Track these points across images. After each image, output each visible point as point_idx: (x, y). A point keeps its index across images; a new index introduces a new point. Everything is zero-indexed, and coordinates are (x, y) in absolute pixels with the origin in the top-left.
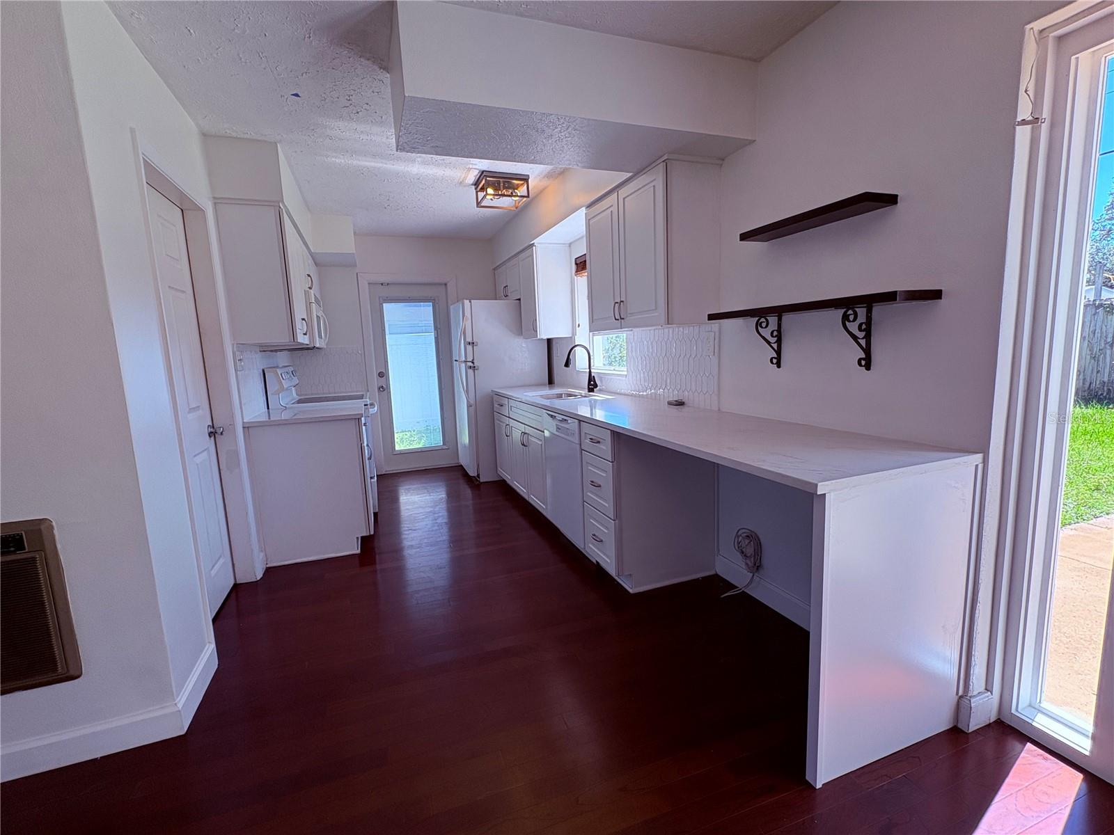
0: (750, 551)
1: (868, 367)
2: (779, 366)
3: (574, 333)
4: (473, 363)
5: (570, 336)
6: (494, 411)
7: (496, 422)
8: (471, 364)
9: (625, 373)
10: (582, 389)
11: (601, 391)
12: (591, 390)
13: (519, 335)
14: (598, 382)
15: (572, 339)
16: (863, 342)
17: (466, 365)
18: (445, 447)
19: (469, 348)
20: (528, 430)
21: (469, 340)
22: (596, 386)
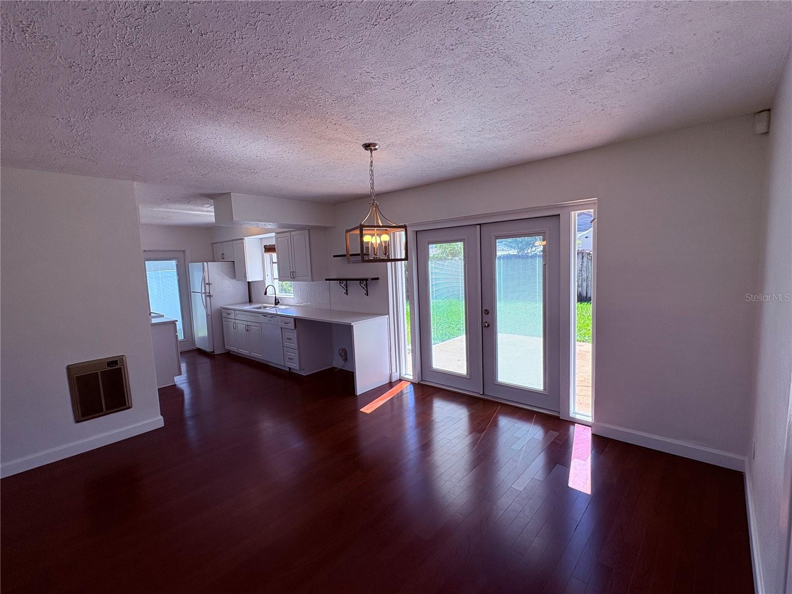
0: (343, 354)
1: (367, 295)
2: (347, 294)
3: (264, 278)
4: (209, 293)
5: (262, 280)
6: (222, 317)
7: (224, 323)
8: (208, 294)
9: (293, 297)
10: (272, 304)
11: (281, 305)
12: (276, 304)
13: (233, 279)
14: (280, 301)
15: (263, 282)
16: (366, 289)
17: (205, 295)
18: (185, 340)
19: (207, 286)
20: (249, 323)
21: (207, 282)
22: (279, 302)
